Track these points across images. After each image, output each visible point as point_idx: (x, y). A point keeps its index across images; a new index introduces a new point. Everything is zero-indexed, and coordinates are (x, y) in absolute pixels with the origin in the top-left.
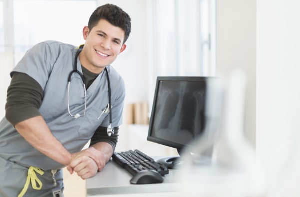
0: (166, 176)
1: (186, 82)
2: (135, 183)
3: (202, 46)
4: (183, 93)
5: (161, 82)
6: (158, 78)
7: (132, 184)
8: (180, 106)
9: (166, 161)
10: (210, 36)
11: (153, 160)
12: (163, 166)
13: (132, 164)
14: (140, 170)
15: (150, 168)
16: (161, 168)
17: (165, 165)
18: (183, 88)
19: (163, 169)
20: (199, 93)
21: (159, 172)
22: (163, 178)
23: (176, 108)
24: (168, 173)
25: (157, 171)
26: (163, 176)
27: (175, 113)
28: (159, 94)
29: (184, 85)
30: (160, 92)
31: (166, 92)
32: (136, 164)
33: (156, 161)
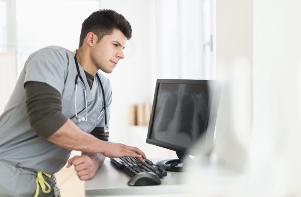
0: (164, 177)
1: (184, 85)
2: (133, 184)
3: (204, 47)
4: (182, 96)
5: (160, 84)
6: (158, 80)
7: (129, 185)
8: (178, 108)
9: (164, 163)
10: (212, 37)
11: (151, 162)
12: (161, 168)
13: (130, 166)
14: (138, 172)
15: (148, 170)
16: (159, 170)
17: (163, 167)
18: (181, 91)
19: (160, 171)
20: (197, 96)
21: (157, 174)
22: (161, 180)
23: (174, 110)
24: (165, 175)
25: (155, 173)
26: (161, 177)
27: (173, 115)
28: (158, 97)
29: (182, 88)
30: (159, 95)
31: (165, 94)
32: (134, 166)
33: (154, 163)
